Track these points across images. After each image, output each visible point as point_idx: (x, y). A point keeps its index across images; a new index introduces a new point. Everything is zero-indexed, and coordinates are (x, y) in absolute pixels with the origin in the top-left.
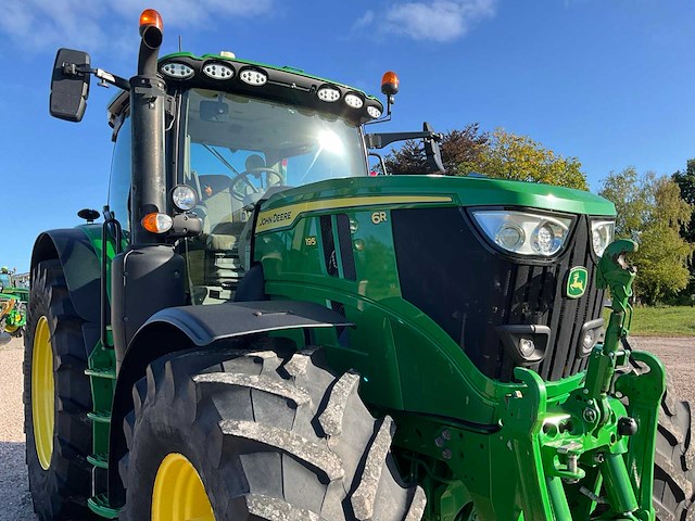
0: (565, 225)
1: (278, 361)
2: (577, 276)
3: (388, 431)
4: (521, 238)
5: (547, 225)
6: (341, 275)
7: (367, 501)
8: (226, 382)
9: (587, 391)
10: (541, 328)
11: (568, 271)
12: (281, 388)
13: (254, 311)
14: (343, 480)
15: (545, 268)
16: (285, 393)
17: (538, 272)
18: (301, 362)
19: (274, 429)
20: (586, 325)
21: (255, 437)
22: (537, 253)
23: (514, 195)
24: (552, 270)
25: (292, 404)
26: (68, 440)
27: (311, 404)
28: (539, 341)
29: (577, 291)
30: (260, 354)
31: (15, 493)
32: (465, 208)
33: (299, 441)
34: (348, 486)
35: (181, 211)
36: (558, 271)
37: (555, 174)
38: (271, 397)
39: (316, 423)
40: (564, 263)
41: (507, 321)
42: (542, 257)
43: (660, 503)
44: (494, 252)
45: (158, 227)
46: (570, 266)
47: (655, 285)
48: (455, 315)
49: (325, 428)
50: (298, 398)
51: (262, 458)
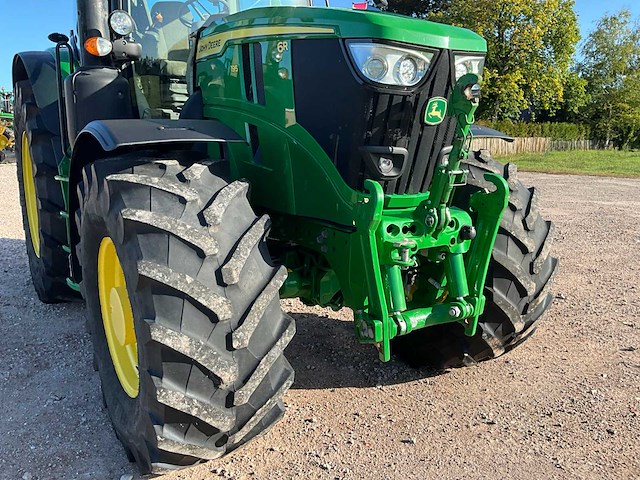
0: (427, 58)
1: (180, 168)
2: (436, 105)
3: (262, 225)
4: (385, 69)
5: (409, 57)
6: (256, 101)
7: (234, 272)
8: (131, 181)
9: (430, 202)
10: (398, 150)
11: (428, 101)
12: (176, 188)
13: (157, 125)
14: (218, 256)
15: (405, 97)
16: (178, 192)
17: (397, 100)
18: (199, 170)
19: (165, 217)
20: (445, 149)
21: (148, 222)
22: (400, 84)
23: (379, 28)
24: (412, 99)
25: (183, 201)
26: (49, 234)
27: (199, 201)
28: (397, 160)
29: (435, 118)
30: (164, 162)
31: (21, 277)
32: (344, 40)
33: (184, 227)
34: (222, 261)
35: (119, 36)
36: (417, 100)
37: (547, 12)
38: (167, 194)
39: (201, 216)
40: (425, 93)
41: (368, 142)
42: (403, 87)
43: (504, 297)
44: (361, 82)
45: (99, 50)
46: (430, 96)
47: (629, 129)
48: (331, 137)
49: (208, 219)
50: (188, 195)
51: (154, 238)
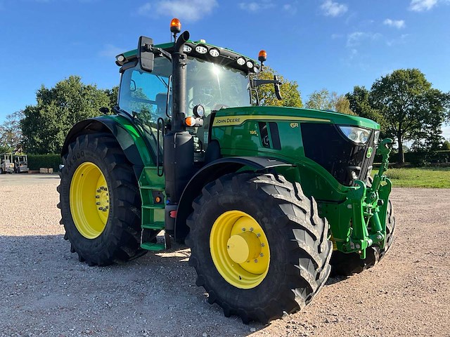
0: (369, 132)
1: (275, 177)
2: (370, 150)
4: (356, 137)
6: (272, 147)
9: (372, 189)
10: (358, 168)
11: (368, 149)
14: (309, 212)
15: (362, 147)
17: (360, 149)
18: (282, 177)
20: (369, 167)
27: (292, 190)
28: (357, 172)
29: (369, 155)
32: (336, 125)
34: (311, 214)
35: (199, 116)
36: (365, 148)
40: (367, 146)
42: (362, 143)
44: (348, 141)
45: (191, 123)
48: (329, 163)
